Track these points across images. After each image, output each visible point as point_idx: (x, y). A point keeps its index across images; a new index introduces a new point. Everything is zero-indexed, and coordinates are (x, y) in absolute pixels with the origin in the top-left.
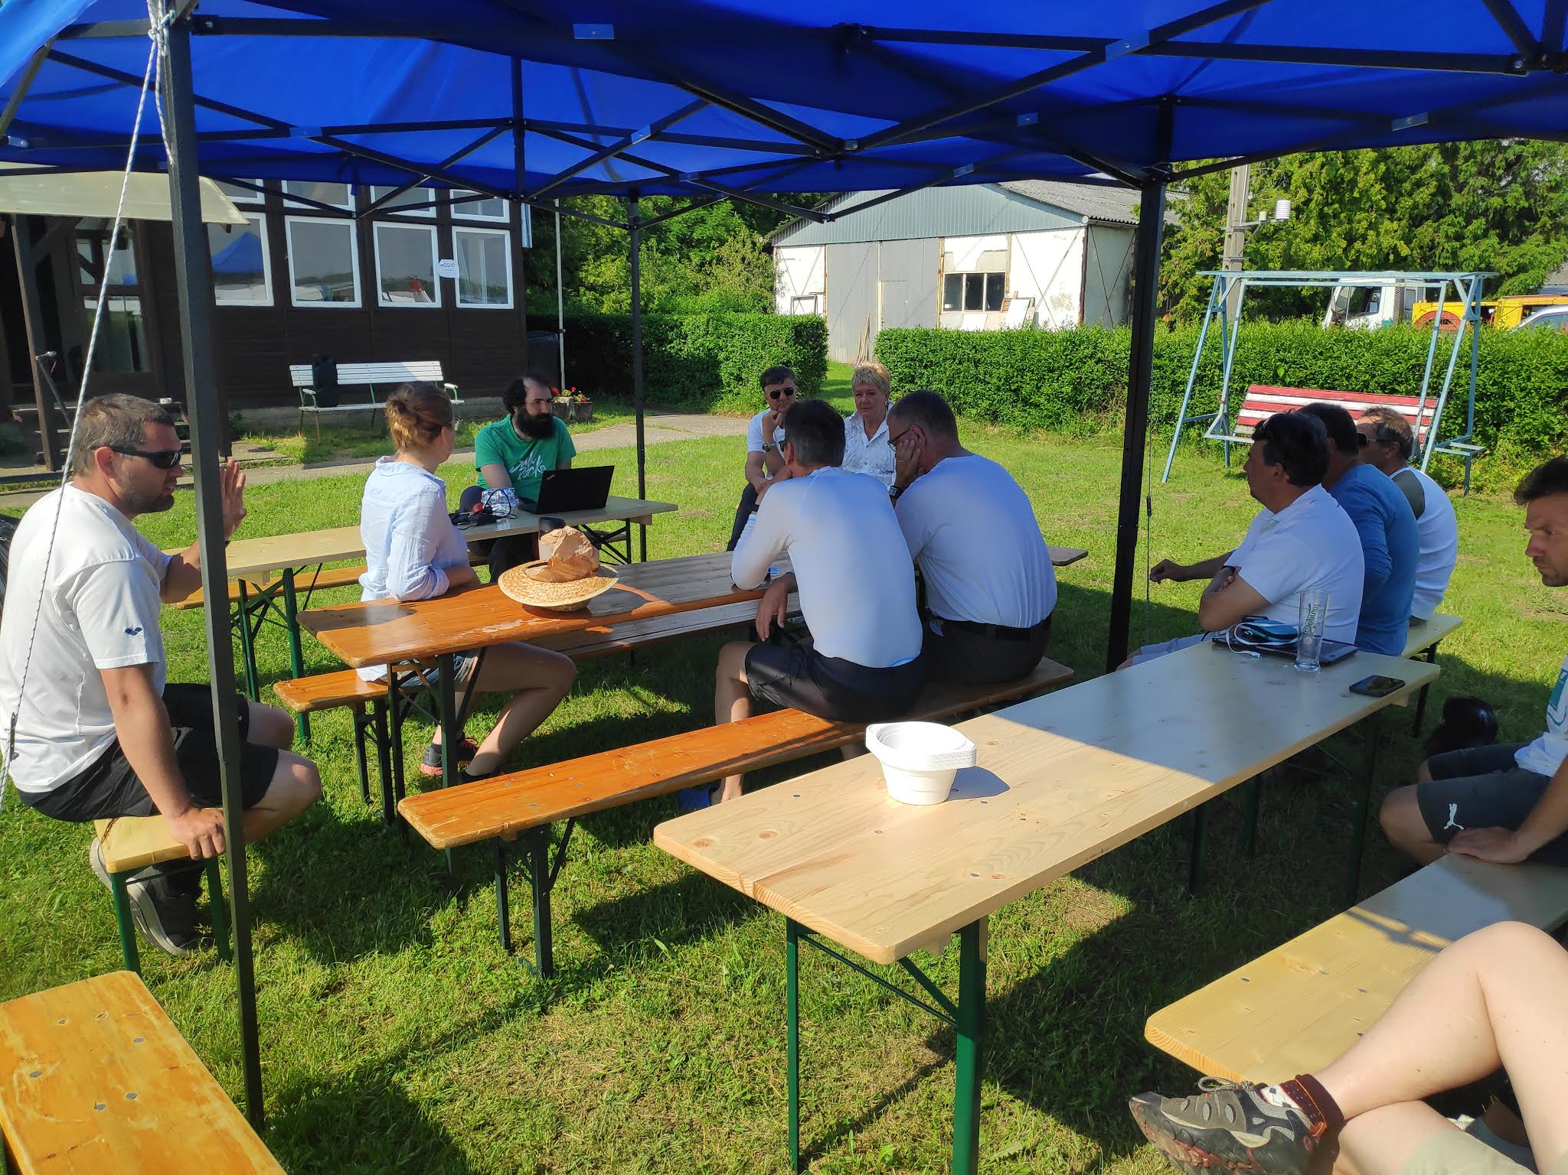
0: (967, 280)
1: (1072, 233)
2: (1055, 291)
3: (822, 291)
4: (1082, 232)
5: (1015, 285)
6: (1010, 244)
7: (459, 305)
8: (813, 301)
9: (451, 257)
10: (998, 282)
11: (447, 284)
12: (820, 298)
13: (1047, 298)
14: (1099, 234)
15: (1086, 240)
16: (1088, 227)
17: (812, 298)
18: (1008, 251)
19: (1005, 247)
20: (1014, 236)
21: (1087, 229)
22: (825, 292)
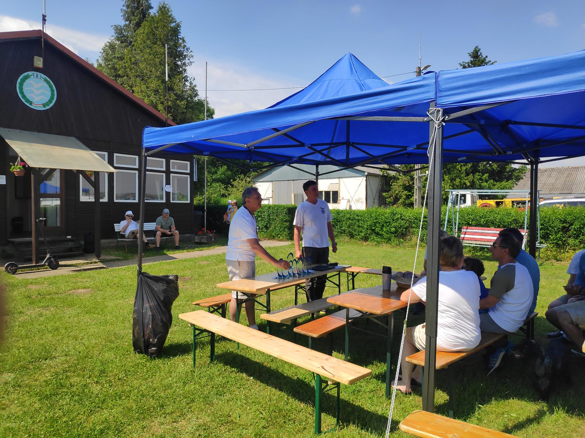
0: (325, 193)
1: (361, 178)
2: (356, 197)
3: (271, 197)
4: (365, 178)
5: (341, 195)
6: (340, 181)
7: (172, 201)
9: (170, 185)
10: (336, 194)
11: (168, 194)
12: (271, 199)
13: (354, 199)
14: (370, 177)
15: (366, 180)
17: (268, 199)
18: (339, 184)
19: (338, 182)
20: (341, 179)
21: (367, 176)
22: (272, 197)
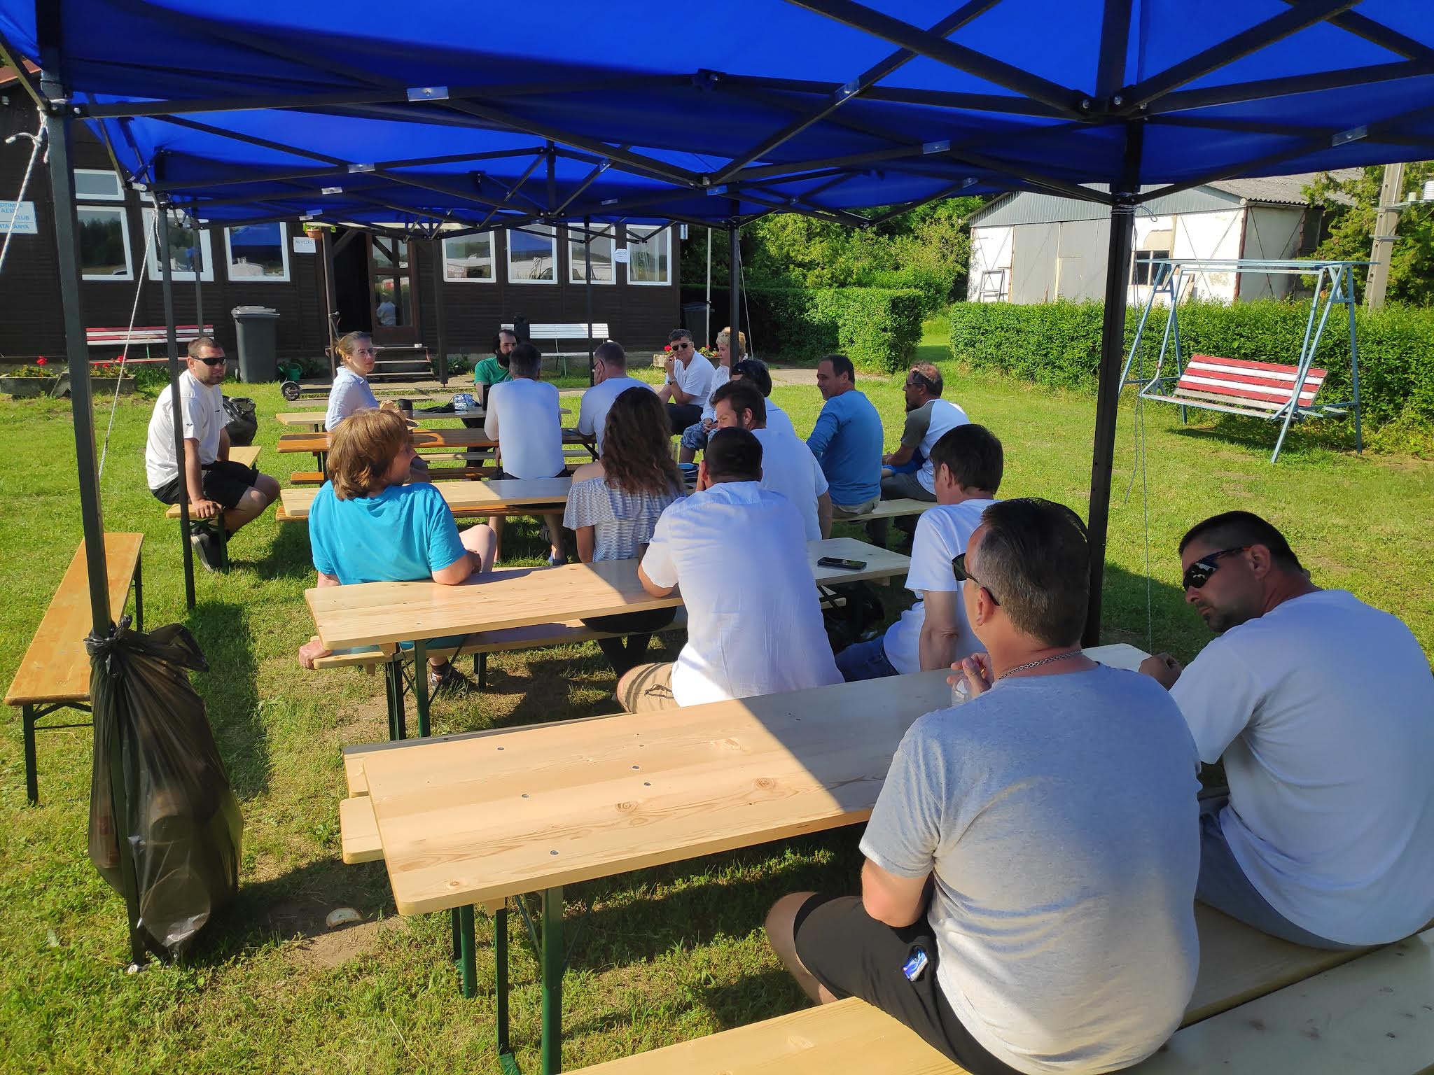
1: (1231, 215)
3: (1009, 266)
4: (1242, 214)
6: (1175, 223)
7: (629, 282)
8: (1000, 275)
9: (625, 247)
11: (621, 267)
12: (1007, 271)
13: (1206, 275)
14: (1261, 215)
15: (1245, 221)
16: (1248, 208)
17: (999, 273)
18: (1173, 231)
19: (1171, 227)
20: (1179, 217)
21: (1247, 210)
22: (1011, 267)
